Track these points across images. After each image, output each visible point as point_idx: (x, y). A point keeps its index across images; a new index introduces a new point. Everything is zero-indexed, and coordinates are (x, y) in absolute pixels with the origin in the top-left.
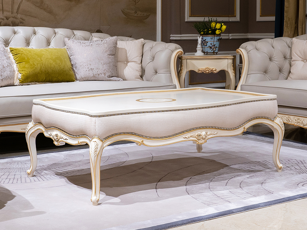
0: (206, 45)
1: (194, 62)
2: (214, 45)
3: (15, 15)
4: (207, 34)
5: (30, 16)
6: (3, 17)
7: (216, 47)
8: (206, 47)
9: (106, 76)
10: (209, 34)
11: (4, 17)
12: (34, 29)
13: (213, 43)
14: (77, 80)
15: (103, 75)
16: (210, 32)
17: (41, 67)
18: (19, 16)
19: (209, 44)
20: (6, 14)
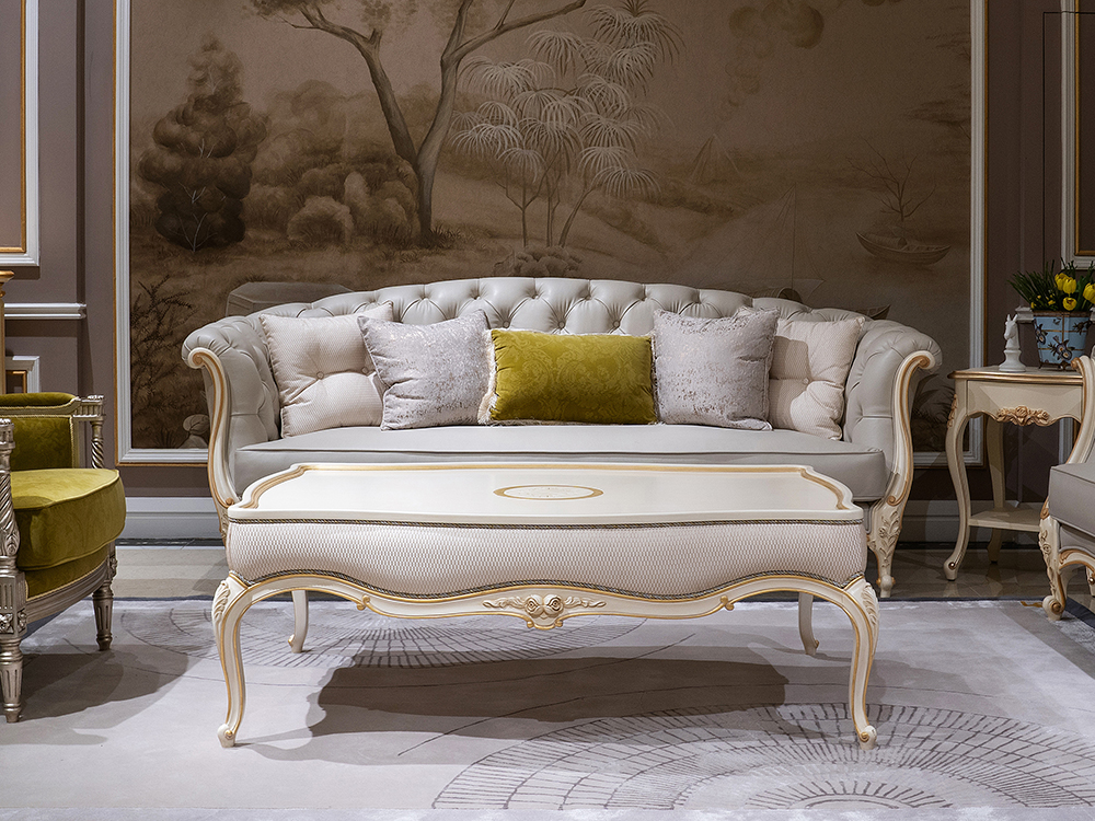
0: (1044, 343)
1: (988, 389)
2: (1065, 343)
3: (556, 248)
4: (1041, 309)
5: (594, 251)
6: (525, 255)
7: (1073, 348)
8: (1043, 346)
9: (725, 415)
10: (1048, 309)
11: (529, 253)
12: (587, 286)
13: (1059, 335)
14: (659, 419)
15: (717, 412)
16: (1051, 302)
17: (549, 381)
18: (567, 251)
19: (1049, 339)
20: (533, 246)
